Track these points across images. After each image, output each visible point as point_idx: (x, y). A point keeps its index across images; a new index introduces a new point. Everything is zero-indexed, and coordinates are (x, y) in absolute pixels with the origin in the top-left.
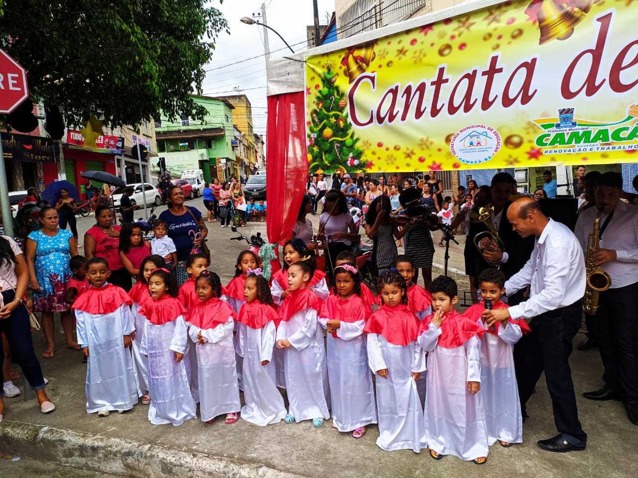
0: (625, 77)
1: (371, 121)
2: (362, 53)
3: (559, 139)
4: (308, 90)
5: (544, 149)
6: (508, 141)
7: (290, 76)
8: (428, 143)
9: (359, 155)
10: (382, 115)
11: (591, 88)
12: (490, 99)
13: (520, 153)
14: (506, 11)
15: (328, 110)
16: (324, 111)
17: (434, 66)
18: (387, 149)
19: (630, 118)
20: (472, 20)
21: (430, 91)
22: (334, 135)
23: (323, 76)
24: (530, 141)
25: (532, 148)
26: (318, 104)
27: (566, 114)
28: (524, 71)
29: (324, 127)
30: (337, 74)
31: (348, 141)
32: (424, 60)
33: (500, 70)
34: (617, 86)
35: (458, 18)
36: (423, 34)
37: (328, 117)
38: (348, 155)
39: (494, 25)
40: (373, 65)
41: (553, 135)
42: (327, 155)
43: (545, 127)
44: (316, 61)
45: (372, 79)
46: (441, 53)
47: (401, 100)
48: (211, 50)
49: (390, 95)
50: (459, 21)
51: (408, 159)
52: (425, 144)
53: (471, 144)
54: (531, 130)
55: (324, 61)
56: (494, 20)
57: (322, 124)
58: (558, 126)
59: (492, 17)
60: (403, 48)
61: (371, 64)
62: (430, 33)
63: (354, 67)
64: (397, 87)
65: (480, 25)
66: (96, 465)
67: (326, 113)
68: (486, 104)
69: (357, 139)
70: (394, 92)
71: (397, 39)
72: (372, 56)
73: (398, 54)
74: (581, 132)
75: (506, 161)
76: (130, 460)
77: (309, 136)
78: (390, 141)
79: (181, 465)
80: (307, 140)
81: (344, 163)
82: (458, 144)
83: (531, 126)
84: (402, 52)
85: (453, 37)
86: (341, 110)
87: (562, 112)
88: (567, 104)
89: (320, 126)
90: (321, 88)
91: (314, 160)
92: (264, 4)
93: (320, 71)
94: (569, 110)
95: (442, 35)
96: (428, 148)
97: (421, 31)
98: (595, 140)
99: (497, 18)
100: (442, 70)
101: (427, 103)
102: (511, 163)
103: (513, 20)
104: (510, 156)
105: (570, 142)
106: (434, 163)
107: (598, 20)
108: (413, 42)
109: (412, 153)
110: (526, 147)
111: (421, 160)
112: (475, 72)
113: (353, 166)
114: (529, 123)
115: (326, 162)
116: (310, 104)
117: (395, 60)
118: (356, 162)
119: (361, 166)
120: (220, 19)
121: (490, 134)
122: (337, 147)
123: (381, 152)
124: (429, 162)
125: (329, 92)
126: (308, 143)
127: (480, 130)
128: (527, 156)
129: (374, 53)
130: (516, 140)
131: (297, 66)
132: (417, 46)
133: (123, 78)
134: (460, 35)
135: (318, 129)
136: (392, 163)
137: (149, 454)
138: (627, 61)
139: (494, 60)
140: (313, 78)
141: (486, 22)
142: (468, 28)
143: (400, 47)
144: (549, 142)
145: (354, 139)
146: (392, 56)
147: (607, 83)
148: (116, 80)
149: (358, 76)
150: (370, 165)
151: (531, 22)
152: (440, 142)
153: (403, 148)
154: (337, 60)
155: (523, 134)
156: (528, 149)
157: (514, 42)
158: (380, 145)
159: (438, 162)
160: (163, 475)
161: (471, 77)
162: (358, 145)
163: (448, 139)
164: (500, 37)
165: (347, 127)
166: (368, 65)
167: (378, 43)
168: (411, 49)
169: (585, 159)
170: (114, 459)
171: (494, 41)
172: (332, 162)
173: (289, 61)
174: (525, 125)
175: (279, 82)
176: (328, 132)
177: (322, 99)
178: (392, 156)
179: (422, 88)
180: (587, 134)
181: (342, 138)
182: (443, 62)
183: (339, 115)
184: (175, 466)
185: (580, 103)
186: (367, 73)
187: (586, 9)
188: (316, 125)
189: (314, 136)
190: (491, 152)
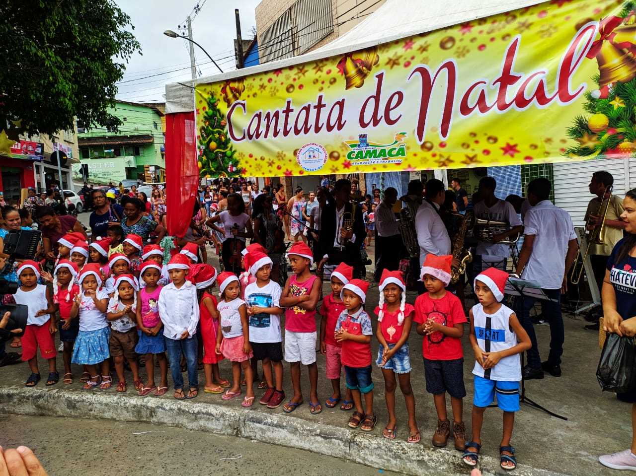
0: (393, 115)
1: (244, 137)
2: (235, 85)
3: (360, 155)
4: (197, 110)
5: (352, 161)
6: (331, 156)
7: (183, 99)
8: (283, 156)
9: (236, 163)
10: (251, 133)
11: (376, 122)
12: (320, 126)
13: (339, 164)
14: (326, 65)
15: (213, 128)
16: (210, 128)
17: (284, 99)
18: (256, 159)
19: (396, 142)
20: (306, 68)
21: (282, 116)
22: (218, 148)
23: (208, 100)
24: (344, 156)
25: (345, 161)
26: (205, 122)
27: (363, 137)
28: (338, 107)
29: (210, 141)
30: (219, 100)
31: (229, 153)
32: (278, 94)
33: (324, 106)
34: (390, 122)
35: (297, 66)
36: (275, 75)
37: (213, 133)
38: (228, 163)
39: (319, 73)
40: (244, 95)
41: (356, 152)
42: (213, 163)
43: (352, 146)
44: (203, 88)
45: (244, 105)
46: (288, 90)
47: (264, 123)
48: (122, 70)
49: (256, 118)
50: (298, 69)
51: (270, 167)
52: (281, 156)
53: (310, 157)
54: (344, 148)
55: (209, 88)
56: (320, 70)
57: (209, 138)
58: (359, 146)
59: (318, 68)
60: (263, 84)
61: (242, 94)
62: (280, 75)
63: (230, 96)
64: (260, 113)
65: (311, 73)
66: (12, 409)
67: (211, 129)
68: (317, 129)
69: (235, 151)
71: (259, 77)
72: (243, 87)
73: (260, 89)
74: (372, 150)
75: (331, 169)
76: (41, 401)
77: (199, 148)
78: (258, 153)
79: (83, 401)
80: (198, 150)
81: (226, 170)
82: (302, 157)
83: (344, 145)
84: (262, 87)
85: (295, 80)
86: (223, 127)
87: (360, 136)
88: (363, 131)
89: (207, 140)
90: (207, 110)
91: (203, 167)
92: (189, 17)
93: (206, 96)
94: (364, 135)
95: (288, 78)
96: (283, 159)
97: (274, 73)
98: (379, 156)
99: (321, 68)
100: (289, 103)
101: (281, 126)
102: (334, 171)
103: (329, 72)
104: (333, 166)
105: (366, 157)
106: (287, 170)
107: (376, 76)
109: (273, 162)
110: (342, 160)
111: (278, 168)
112: (309, 106)
113: (232, 171)
114: (343, 143)
115: (213, 169)
116: (199, 122)
117: (259, 92)
118: (234, 169)
119: (238, 172)
120: (133, 42)
121: (321, 150)
122: (221, 157)
123: (252, 161)
124: (284, 169)
125: (213, 113)
126: (198, 153)
127: (315, 147)
128: (343, 166)
129: (244, 86)
130: (336, 154)
131: (189, 91)
132: (273, 84)
133: (38, 94)
134: (299, 78)
135: (206, 142)
136: (260, 169)
137: (56, 396)
138: (392, 105)
139: (320, 98)
140: (201, 102)
141: (314, 71)
142: (304, 74)
143: (261, 83)
144: (354, 157)
145: (233, 151)
146: (256, 89)
147: (383, 118)
148: (32, 96)
149: (234, 102)
150: (244, 171)
151: (340, 74)
152: (290, 155)
153: (267, 159)
154: (218, 89)
155: (340, 151)
156: (343, 162)
157: (332, 86)
158: (251, 156)
159: (290, 170)
160: (68, 410)
161: (307, 109)
162: (236, 156)
163: (295, 153)
164: (323, 83)
165: (228, 141)
166: (240, 95)
167: (247, 78)
168: (269, 85)
169: (374, 169)
170: (27, 402)
171: (319, 85)
172: (217, 169)
173: (182, 86)
174: (340, 145)
175: (175, 103)
176: (213, 144)
177: (208, 118)
178: (259, 165)
179: (277, 114)
180: (375, 152)
181: (224, 150)
182: (290, 97)
183: (221, 132)
184: (78, 402)
185: (370, 130)
186: (240, 101)
187: (369, 68)
188: (204, 139)
189: (203, 147)
190: (322, 163)
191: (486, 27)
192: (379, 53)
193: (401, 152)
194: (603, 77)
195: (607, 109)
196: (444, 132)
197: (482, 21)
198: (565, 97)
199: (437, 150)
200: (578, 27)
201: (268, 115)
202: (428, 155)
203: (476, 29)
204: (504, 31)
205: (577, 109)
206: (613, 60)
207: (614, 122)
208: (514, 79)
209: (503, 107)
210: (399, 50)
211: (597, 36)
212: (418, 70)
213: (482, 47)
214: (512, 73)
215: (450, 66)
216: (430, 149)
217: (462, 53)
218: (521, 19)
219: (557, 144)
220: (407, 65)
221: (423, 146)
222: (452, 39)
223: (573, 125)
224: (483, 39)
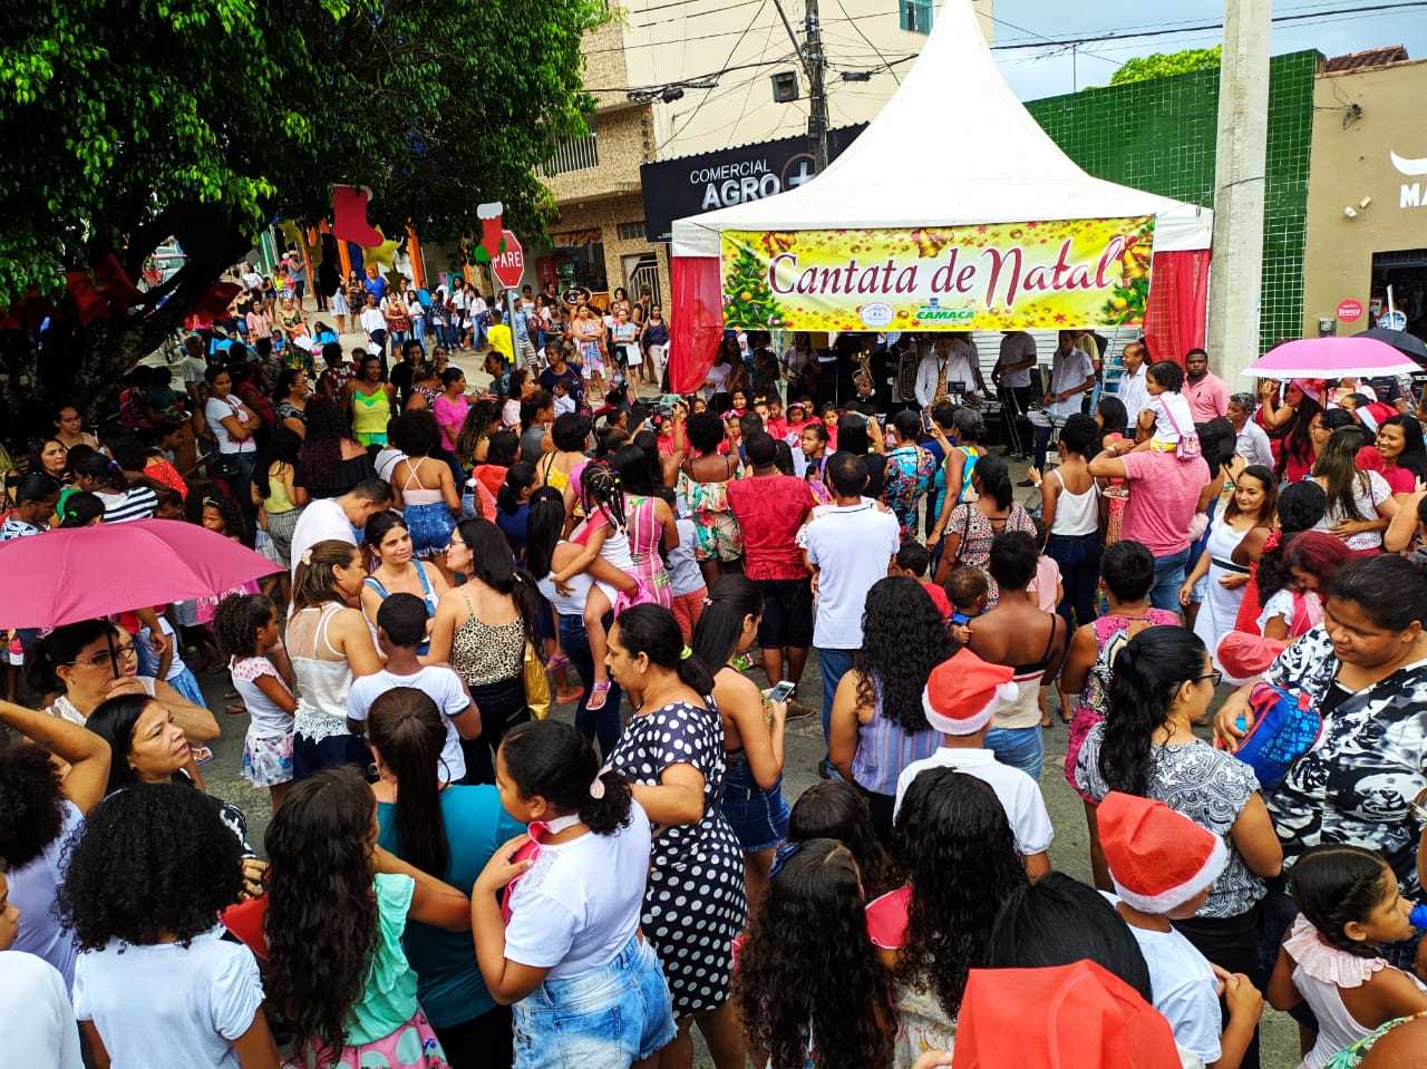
0: (965, 284)
1: (792, 291)
2: (784, 237)
3: (930, 315)
4: (724, 257)
5: (922, 320)
6: (899, 314)
7: (702, 242)
8: (842, 312)
9: (779, 316)
10: (803, 287)
11: (948, 288)
12: (888, 287)
13: (907, 322)
14: (897, 233)
15: (747, 277)
16: (742, 277)
17: (847, 258)
18: (807, 314)
19: (966, 307)
20: (874, 234)
21: (844, 276)
22: (753, 298)
23: (741, 248)
24: (913, 316)
25: (914, 320)
26: (734, 270)
27: (934, 300)
28: (909, 272)
29: (743, 290)
30: (758, 249)
31: (769, 305)
32: (839, 252)
33: (895, 270)
34: (961, 289)
35: (865, 230)
36: (838, 234)
37: (747, 283)
38: (768, 316)
39: (890, 239)
40: (794, 248)
41: (926, 313)
42: (746, 315)
43: (922, 307)
44: (735, 234)
45: (794, 259)
46: (852, 250)
47: (819, 278)
49: (810, 273)
50: (865, 232)
51: (825, 322)
52: (840, 312)
53: (875, 314)
54: (913, 309)
55: (744, 236)
56: (890, 237)
57: (740, 288)
58: (929, 307)
59: (888, 235)
60: (822, 241)
61: (792, 247)
62: (843, 235)
63: (775, 247)
64: (816, 268)
65: (881, 238)
67: (744, 279)
68: (885, 290)
69: (778, 304)
70: (814, 271)
71: (816, 234)
72: (793, 241)
73: (817, 244)
74: (942, 312)
75: (898, 326)
77: (725, 297)
78: (809, 307)
80: (723, 300)
81: (765, 323)
82: (864, 313)
83: (913, 306)
84: (820, 243)
85: (861, 241)
86: (761, 278)
87: (931, 300)
88: (935, 295)
89: (738, 290)
90: (739, 257)
91: (731, 317)
93: (743, 245)
95: (853, 239)
96: (842, 314)
97: (836, 232)
98: (949, 317)
99: (892, 236)
100: (853, 263)
101: (842, 283)
103: (901, 240)
104: (901, 324)
105: (935, 317)
106: (846, 326)
107: (951, 251)
108: (830, 238)
109: (829, 317)
110: (910, 319)
111: (837, 323)
112: (877, 267)
113: (773, 324)
114: (912, 304)
115: (745, 321)
116: (726, 269)
117: (815, 248)
118: (777, 322)
119: (781, 325)
121: (888, 309)
122: (757, 308)
123: (801, 315)
124: (843, 324)
125: (748, 262)
126: (724, 303)
127: (881, 306)
128: (911, 324)
129: (795, 239)
130: (904, 314)
131: (711, 234)
132: (833, 242)
134: (867, 241)
135: (736, 291)
136: (811, 324)
138: (965, 276)
139: (891, 262)
140: (730, 248)
141: (884, 237)
142: (873, 238)
143: (819, 240)
144: (924, 317)
145: (775, 303)
146: (812, 244)
147: (955, 286)
149: (779, 254)
150: (790, 325)
151: (913, 243)
152: (851, 311)
153: (821, 313)
154: (759, 239)
155: (908, 311)
156: (912, 320)
157: (904, 253)
158: (800, 310)
159: (849, 326)
162: (779, 309)
163: (858, 310)
164: (894, 248)
165: (768, 293)
166: (788, 247)
167: (799, 232)
168: (829, 243)
171: (891, 251)
172: (751, 321)
173: (701, 228)
174: (909, 305)
175: (688, 245)
176: (746, 295)
177: (740, 266)
178: (811, 319)
179: (837, 272)
180: (945, 314)
181: (762, 301)
182: (854, 257)
183: (758, 283)
185: (941, 295)
186: (788, 253)
187: (944, 243)
188: (733, 288)
189: (730, 297)
190: (888, 321)
191: (1049, 226)
192: (954, 231)
193: (970, 315)
194: (1125, 274)
195: (1125, 295)
196: (1010, 302)
197: (1045, 222)
198: (1100, 284)
199: (1002, 315)
200: (1111, 239)
201: (826, 272)
202: (995, 318)
203: (1040, 227)
204: (1062, 233)
205: (1108, 294)
206: (1132, 264)
207: (1130, 304)
208: (1065, 268)
209: (1057, 287)
210: (974, 232)
211: (1123, 247)
212: (990, 251)
213: (1043, 241)
214: (1065, 263)
215: (1018, 252)
216: (997, 314)
217: (1028, 243)
218: (1073, 226)
219: (1093, 316)
220: (981, 245)
221: (991, 311)
222: (1020, 231)
223: (1105, 304)
224: (1045, 235)
